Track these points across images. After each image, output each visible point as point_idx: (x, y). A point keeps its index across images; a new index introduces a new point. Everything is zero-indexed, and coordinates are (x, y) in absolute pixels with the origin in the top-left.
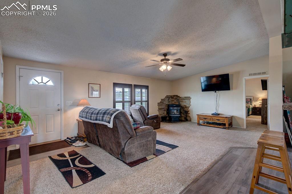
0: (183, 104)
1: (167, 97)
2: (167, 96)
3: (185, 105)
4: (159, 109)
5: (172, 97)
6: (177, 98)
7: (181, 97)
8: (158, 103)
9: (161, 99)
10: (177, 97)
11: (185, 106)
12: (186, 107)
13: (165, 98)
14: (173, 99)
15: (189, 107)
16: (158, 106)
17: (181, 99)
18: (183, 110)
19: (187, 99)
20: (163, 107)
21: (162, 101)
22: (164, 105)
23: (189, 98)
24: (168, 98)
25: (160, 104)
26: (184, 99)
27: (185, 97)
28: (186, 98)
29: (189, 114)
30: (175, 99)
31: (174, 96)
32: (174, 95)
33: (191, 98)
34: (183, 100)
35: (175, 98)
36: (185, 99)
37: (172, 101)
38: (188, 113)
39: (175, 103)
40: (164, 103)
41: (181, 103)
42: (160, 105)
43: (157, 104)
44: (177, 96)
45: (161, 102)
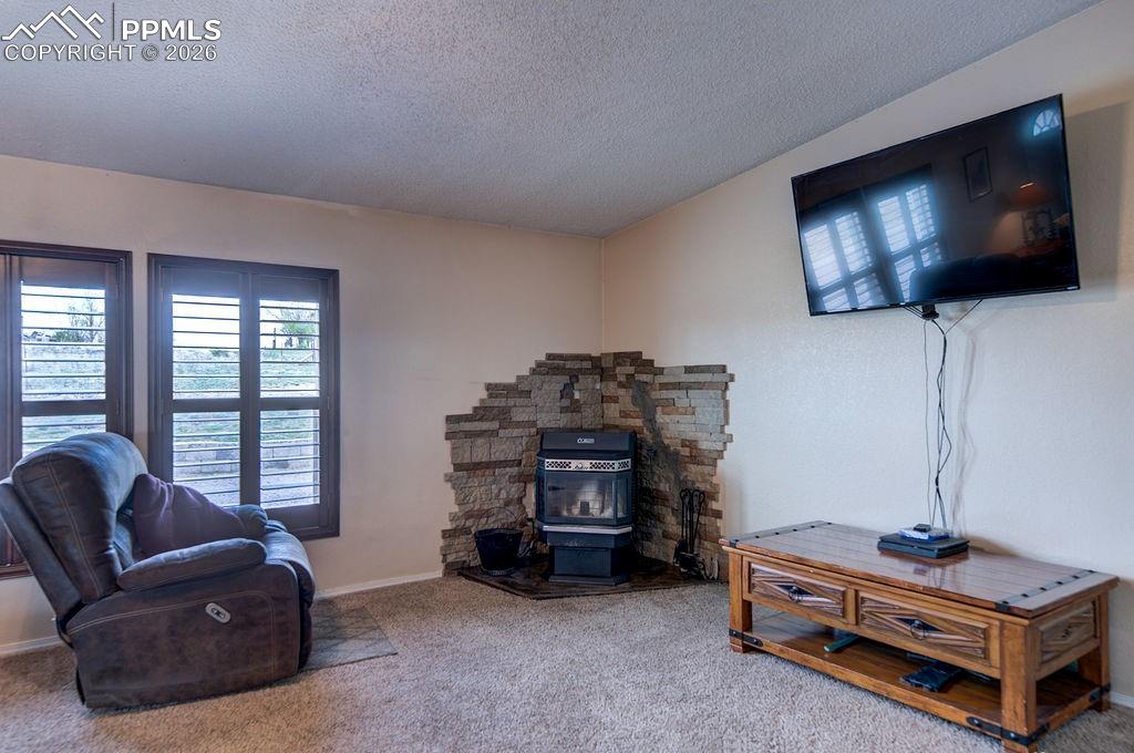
0: (675, 427)
1: (553, 366)
2: (549, 356)
3: (690, 435)
4: (458, 467)
5: (599, 367)
6: (640, 377)
7: (661, 371)
8: (449, 419)
9: (489, 387)
10: (633, 370)
11: (691, 444)
12: (696, 456)
13: (533, 371)
14: (612, 385)
15: (720, 454)
16: (447, 445)
17: (665, 386)
18: (679, 482)
19: (700, 386)
20: (503, 449)
21: (496, 403)
22: (516, 432)
23: (716, 379)
24: (566, 379)
25: (467, 426)
26: (677, 386)
27: (689, 370)
28: (693, 378)
29: (718, 515)
30: (621, 385)
31: (619, 358)
32: (617, 356)
33: (732, 378)
34: (673, 394)
35: (623, 371)
36: (688, 387)
37: (603, 399)
38: (714, 505)
39: (624, 414)
40: (519, 415)
41: (660, 418)
42: (469, 435)
43: (442, 428)
44: (635, 358)
45: (480, 413)
